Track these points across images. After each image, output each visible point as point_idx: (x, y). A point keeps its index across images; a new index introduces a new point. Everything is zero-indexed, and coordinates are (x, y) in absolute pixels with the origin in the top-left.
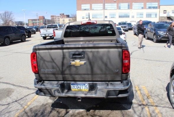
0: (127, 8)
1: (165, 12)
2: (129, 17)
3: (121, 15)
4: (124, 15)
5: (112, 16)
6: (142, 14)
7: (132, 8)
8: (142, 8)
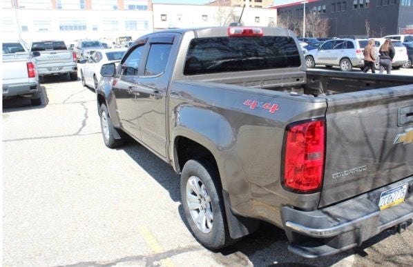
0: (79, 7)
1: (164, 18)
2: (84, 28)
3: (63, 24)
4: (72, 24)
5: (41, 27)
6: (116, 22)
7: (90, 8)
8: (115, 8)
